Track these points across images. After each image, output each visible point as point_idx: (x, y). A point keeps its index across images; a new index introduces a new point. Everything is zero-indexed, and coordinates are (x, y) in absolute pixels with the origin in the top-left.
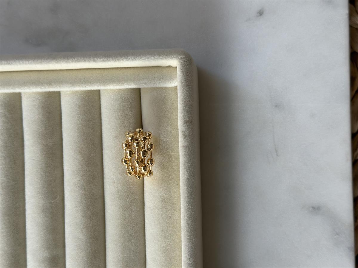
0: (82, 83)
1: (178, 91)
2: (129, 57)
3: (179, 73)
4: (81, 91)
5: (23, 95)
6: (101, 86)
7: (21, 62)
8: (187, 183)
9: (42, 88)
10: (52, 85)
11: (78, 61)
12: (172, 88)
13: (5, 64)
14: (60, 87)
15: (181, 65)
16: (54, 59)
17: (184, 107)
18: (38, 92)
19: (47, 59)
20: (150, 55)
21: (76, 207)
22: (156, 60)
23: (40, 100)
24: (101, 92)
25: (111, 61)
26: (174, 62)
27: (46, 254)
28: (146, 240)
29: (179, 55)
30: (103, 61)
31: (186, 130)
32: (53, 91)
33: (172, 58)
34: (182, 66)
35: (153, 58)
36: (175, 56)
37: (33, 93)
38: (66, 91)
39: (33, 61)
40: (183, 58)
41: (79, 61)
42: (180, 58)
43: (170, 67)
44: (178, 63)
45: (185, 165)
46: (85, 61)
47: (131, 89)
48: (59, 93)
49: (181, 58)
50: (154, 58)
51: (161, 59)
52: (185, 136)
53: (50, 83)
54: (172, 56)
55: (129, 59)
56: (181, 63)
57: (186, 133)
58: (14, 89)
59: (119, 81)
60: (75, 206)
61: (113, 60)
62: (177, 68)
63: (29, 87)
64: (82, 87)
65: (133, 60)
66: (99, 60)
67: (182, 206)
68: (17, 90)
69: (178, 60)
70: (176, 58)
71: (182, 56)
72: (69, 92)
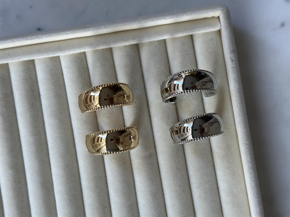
0: (156, 35)
5: (113, 49)
8: (238, 92)
9: (129, 42)
13: (103, 28)
15: (223, 14)
16: (136, 21)
17: (229, 41)
18: (126, 45)
19: (132, 21)
20: (202, 10)
21: (162, 119)
23: (127, 51)
29: (221, 7)
31: (233, 57)
35: (204, 12)
36: (219, 8)
37: (122, 46)
38: (145, 43)
40: (224, 9)
41: (154, 20)
42: (222, 9)
43: (213, 17)
44: (222, 13)
45: (235, 79)
46: (158, 19)
52: (232, 61)
54: (217, 9)
57: (233, 59)
60: (160, 119)
62: (220, 17)
65: (190, 14)
66: (167, 18)
69: (221, 11)
70: (220, 10)
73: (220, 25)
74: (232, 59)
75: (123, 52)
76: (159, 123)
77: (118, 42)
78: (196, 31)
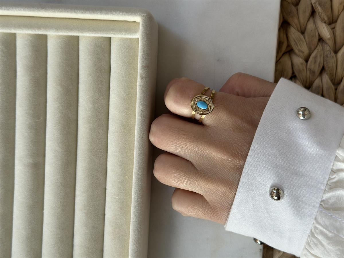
0: (65, 30)
1: (139, 42)
2: (103, 12)
3: (141, 27)
4: (64, 36)
5: (17, 35)
6: (79, 33)
7: (17, 9)
8: (141, 114)
9: (33, 31)
10: (41, 29)
11: (62, 11)
12: (135, 39)
14: (47, 31)
16: (43, 9)
18: (30, 34)
19: (38, 8)
20: (119, 11)
21: (55, 126)
22: (124, 16)
23: (31, 40)
24: (80, 38)
25: (88, 14)
26: (138, 19)
27: (30, 161)
28: (108, 155)
29: (142, 13)
30: (82, 13)
31: (143, 73)
32: (42, 34)
33: (136, 15)
34: (144, 22)
36: (139, 14)
37: (26, 34)
38: (52, 35)
39: (27, 9)
40: (145, 16)
43: (134, 22)
47: (103, 37)
48: (46, 36)
49: (143, 16)
50: (122, 14)
51: (128, 15)
53: (39, 28)
55: (103, 13)
56: (143, 19)
58: (11, 30)
59: (94, 30)
61: (90, 13)
62: (140, 24)
63: (23, 29)
64: (65, 32)
67: (136, 131)
68: (13, 31)
71: (144, 15)
72: (54, 36)
73: (139, 33)
74: (142, 76)
75: (26, 40)
76: (52, 129)
77: (20, 29)
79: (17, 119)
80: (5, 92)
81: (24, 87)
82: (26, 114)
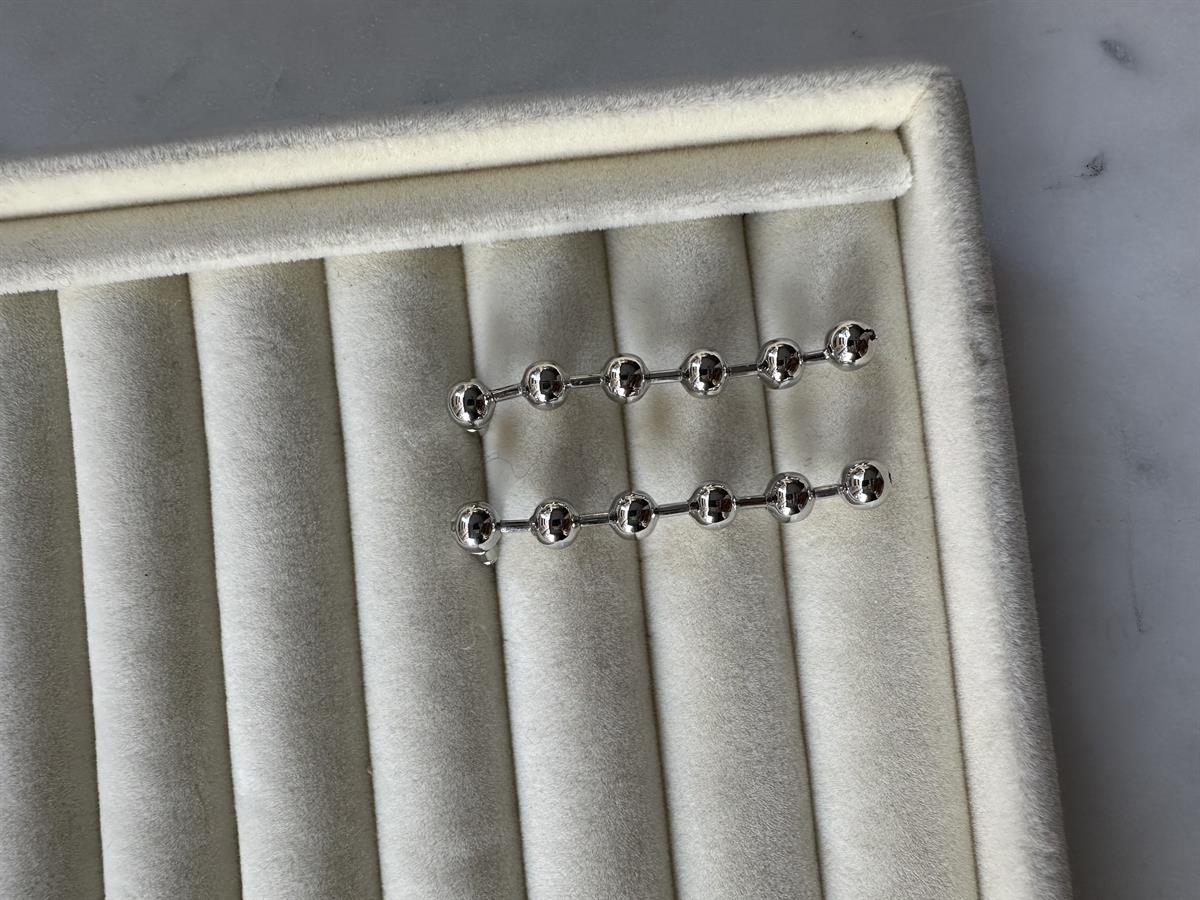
4: (547, 240)
9: (406, 236)
18: (392, 252)
52: (982, 361)
53: (436, 216)
58: (303, 245)
63: (361, 234)
73: (908, 169)
74: (980, 355)
75: (375, 288)
76: (544, 681)
77: (348, 232)
78: (777, 190)
79: (369, 655)
80: (305, 535)
81: (387, 500)
82: (412, 624)
